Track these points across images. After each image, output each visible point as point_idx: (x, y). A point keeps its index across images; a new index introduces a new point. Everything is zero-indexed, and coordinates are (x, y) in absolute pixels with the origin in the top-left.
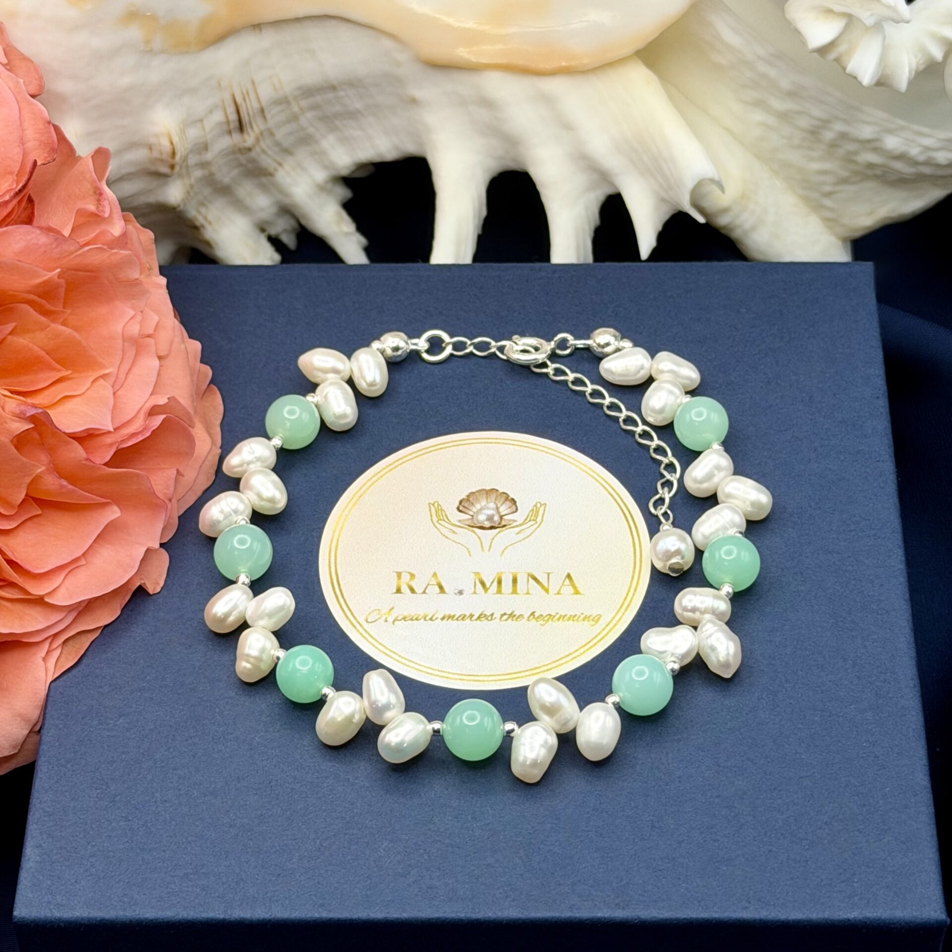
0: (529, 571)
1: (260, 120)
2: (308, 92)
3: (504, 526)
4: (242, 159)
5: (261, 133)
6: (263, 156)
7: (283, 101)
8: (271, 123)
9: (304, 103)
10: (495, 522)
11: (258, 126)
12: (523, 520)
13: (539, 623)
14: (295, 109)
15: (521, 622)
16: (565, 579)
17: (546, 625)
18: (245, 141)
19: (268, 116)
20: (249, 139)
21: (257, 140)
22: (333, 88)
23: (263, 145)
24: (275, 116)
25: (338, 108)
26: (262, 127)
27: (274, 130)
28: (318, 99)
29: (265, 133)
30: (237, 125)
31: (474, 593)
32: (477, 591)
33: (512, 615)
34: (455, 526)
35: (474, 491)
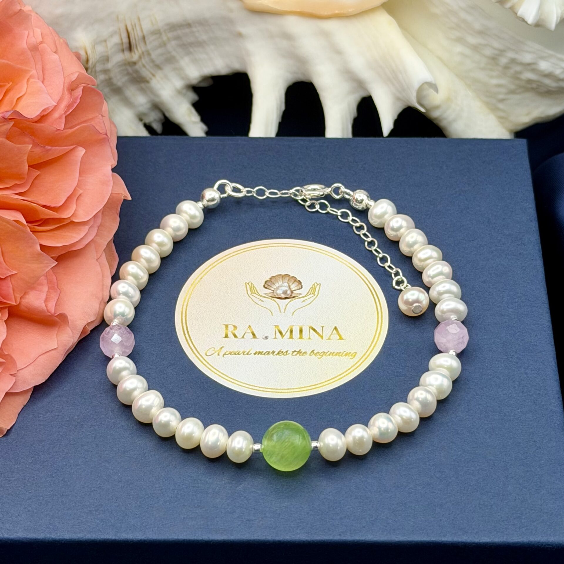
0: (310, 325)
1: (142, 44)
2: (173, 27)
3: (294, 297)
4: (130, 70)
5: (143, 53)
6: (144, 69)
7: (157, 33)
8: (149, 47)
9: (170, 35)
10: (288, 295)
11: (141, 48)
12: (306, 293)
13: (317, 357)
14: (165, 38)
15: (305, 356)
16: (333, 330)
17: (321, 359)
18: (132, 57)
19: (147, 42)
20: (135, 56)
21: (140, 57)
22: (189, 25)
23: (143, 61)
24: (152, 42)
25: (192, 39)
26: (144, 49)
27: (151, 52)
28: (179, 32)
29: (145, 53)
30: (128, 45)
31: (275, 338)
32: (277, 337)
33: (299, 352)
34: (263, 297)
35: (274, 275)
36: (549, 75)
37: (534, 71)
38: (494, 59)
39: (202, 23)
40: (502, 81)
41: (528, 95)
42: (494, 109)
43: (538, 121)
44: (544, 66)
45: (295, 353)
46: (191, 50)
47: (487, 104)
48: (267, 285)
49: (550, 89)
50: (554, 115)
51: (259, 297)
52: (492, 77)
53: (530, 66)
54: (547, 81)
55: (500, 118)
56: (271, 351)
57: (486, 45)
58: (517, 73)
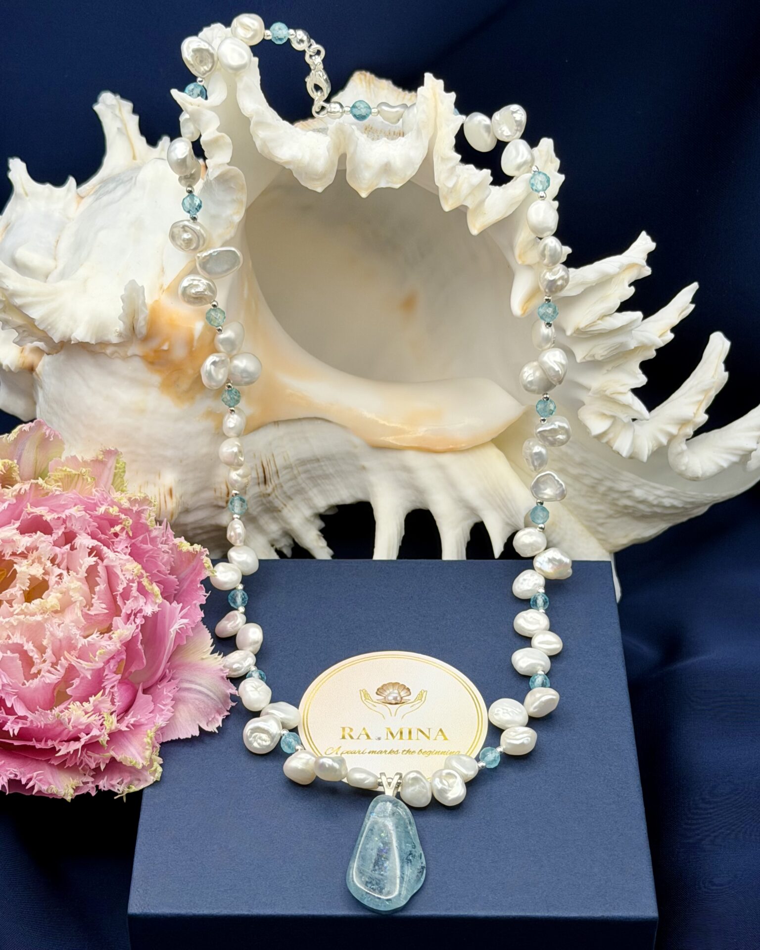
0: (418, 727)
1: (275, 477)
2: (303, 462)
3: (403, 703)
4: (264, 501)
5: (276, 486)
6: (276, 500)
7: (289, 467)
8: (281, 480)
9: (301, 469)
10: (398, 701)
11: (274, 481)
12: (414, 699)
13: (424, 755)
14: (296, 472)
16: (439, 732)
17: (428, 757)
18: (266, 489)
19: (280, 475)
20: (269, 489)
21: (274, 490)
22: (318, 460)
23: (276, 493)
24: (285, 475)
25: (320, 472)
26: (277, 482)
27: (283, 485)
28: (309, 466)
29: (278, 486)
30: (263, 479)
31: (387, 739)
32: (389, 738)
33: (408, 751)
34: (375, 702)
35: (386, 683)
36: (643, 502)
37: (629, 497)
38: (593, 487)
39: (330, 458)
40: (601, 507)
41: (625, 519)
42: (594, 532)
43: (635, 542)
44: (639, 493)
45: (405, 752)
46: (319, 482)
47: (589, 528)
48: (379, 692)
49: (645, 513)
50: (650, 537)
51: (372, 703)
52: (592, 503)
53: (626, 494)
54: (641, 507)
55: (600, 540)
56: (384, 750)
57: (586, 475)
58: (614, 499)
